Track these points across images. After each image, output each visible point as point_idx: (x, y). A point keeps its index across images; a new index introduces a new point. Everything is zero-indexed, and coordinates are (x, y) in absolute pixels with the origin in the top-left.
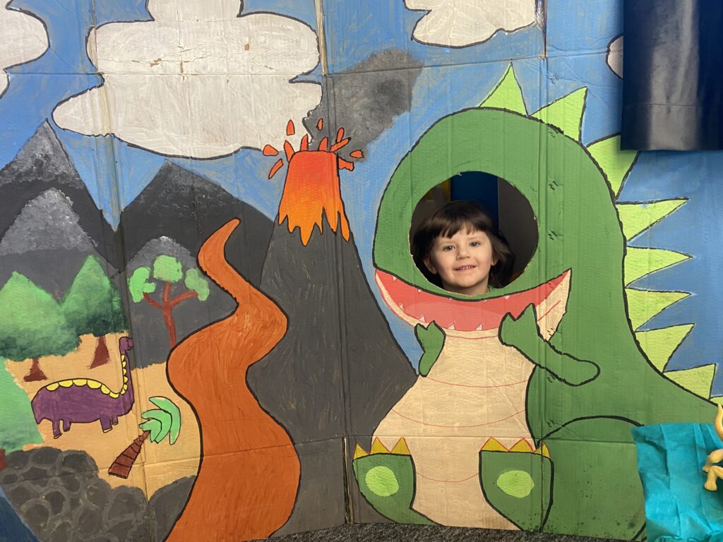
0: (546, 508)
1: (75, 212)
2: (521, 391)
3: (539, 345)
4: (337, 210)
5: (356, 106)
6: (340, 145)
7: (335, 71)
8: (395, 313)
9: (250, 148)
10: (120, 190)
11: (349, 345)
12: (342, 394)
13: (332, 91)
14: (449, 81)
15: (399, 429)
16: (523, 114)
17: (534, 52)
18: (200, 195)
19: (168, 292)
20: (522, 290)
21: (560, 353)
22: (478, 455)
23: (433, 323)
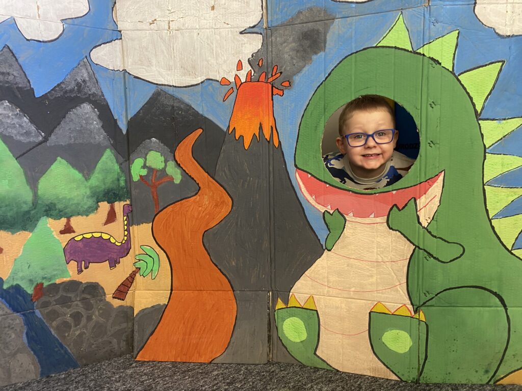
0: (422, 362)
1: (100, 119)
2: (403, 266)
3: (419, 230)
4: (270, 125)
5: (287, 49)
6: (274, 77)
7: (273, 25)
8: (309, 202)
9: (212, 80)
10: (128, 107)
11: (276, 225)
12: (269, 259)
13: (270, 39)
14: (354, 27)
15: (310, 289)
16: (410, 50)
17: (420, 2)
18: (178, 111)
19: (155, 176)
20: (406, 186)
21: (435, 237)
22: (368, 314)
23: (337, 211)
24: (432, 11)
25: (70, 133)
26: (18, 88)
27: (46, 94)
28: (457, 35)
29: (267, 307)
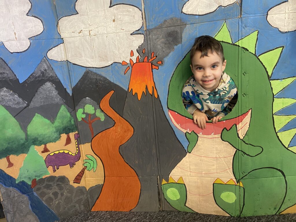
0: (242, 207)
1: (56, 90)
2: (231, 160)
3: (238, 141)
4: (152, 86)
5: (159, 43)
6: (153, 59)
7: (150, 28)
8: (177, 127)
9: (117, 63)
10: (71, 81)
11: (159, 140)
12: (156, 159)
13: (149, 37)
14: (198, 30)
15: (180, 174)
16: (231, 43)
17: (236, 15)
18: (99, 82)
19: (90, 118)
20: (231, 118)
21: (247, 144)
22: (212, 185)
23: (193, 132)
24: (243, 20)
25: (41, 99)
26: (10, 80)
27: (25, 80)
28: (257, 33)
29: (157, 184)
